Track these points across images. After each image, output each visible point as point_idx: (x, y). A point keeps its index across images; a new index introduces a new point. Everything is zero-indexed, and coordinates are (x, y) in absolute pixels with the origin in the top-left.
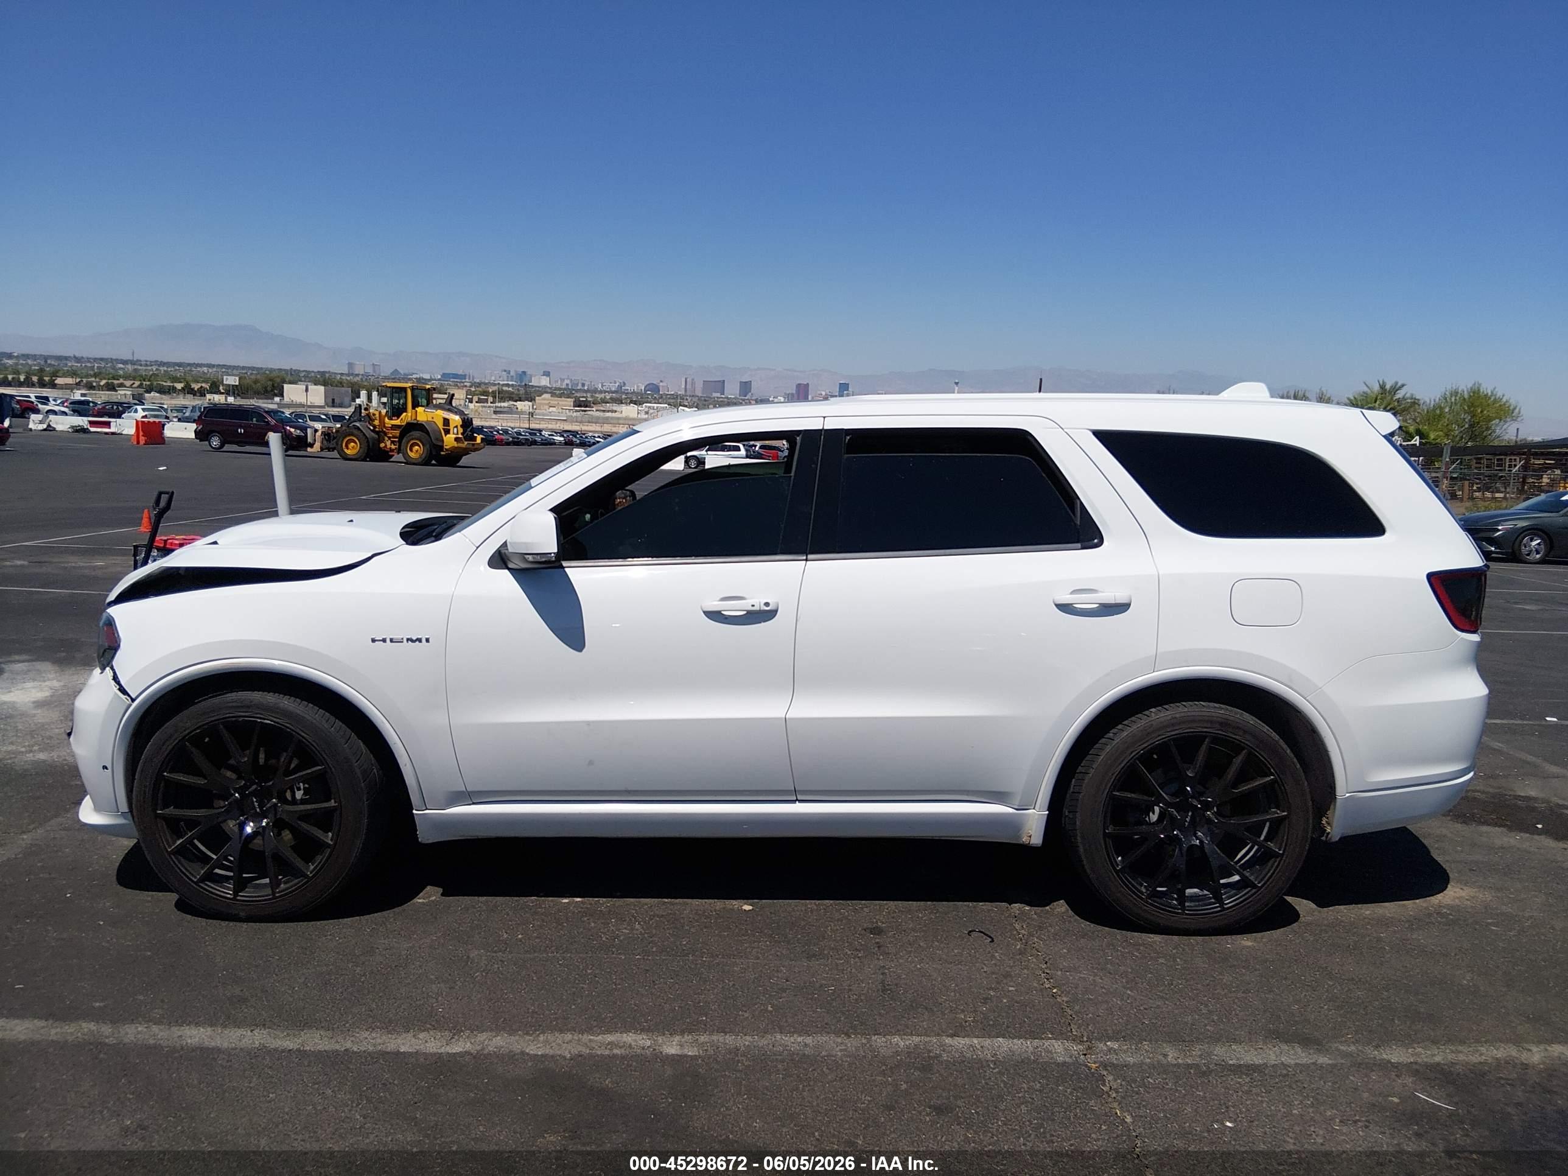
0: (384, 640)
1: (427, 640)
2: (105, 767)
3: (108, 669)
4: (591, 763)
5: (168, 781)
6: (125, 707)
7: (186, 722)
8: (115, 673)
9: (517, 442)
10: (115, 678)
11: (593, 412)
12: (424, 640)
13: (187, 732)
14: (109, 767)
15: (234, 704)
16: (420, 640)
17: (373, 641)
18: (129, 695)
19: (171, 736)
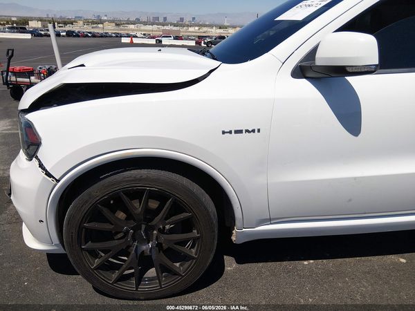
0: (230, 132)
1: (259, 131)
2: (41, 221)
3: (34, 159)
4: (350, 200)
5: (87, 229)
6: (52, 186)
7: (96, 192)
8: (40, 161)
9: (102, 36)
10: (41, 166)
11: (121, 27)
12: (256, 131)
13: (98, 198)
14: (44, 220)
15: (130, 179)
16: (253, 131)
17: (224, 133)
18: (54, 177)
19: (86, 202)
